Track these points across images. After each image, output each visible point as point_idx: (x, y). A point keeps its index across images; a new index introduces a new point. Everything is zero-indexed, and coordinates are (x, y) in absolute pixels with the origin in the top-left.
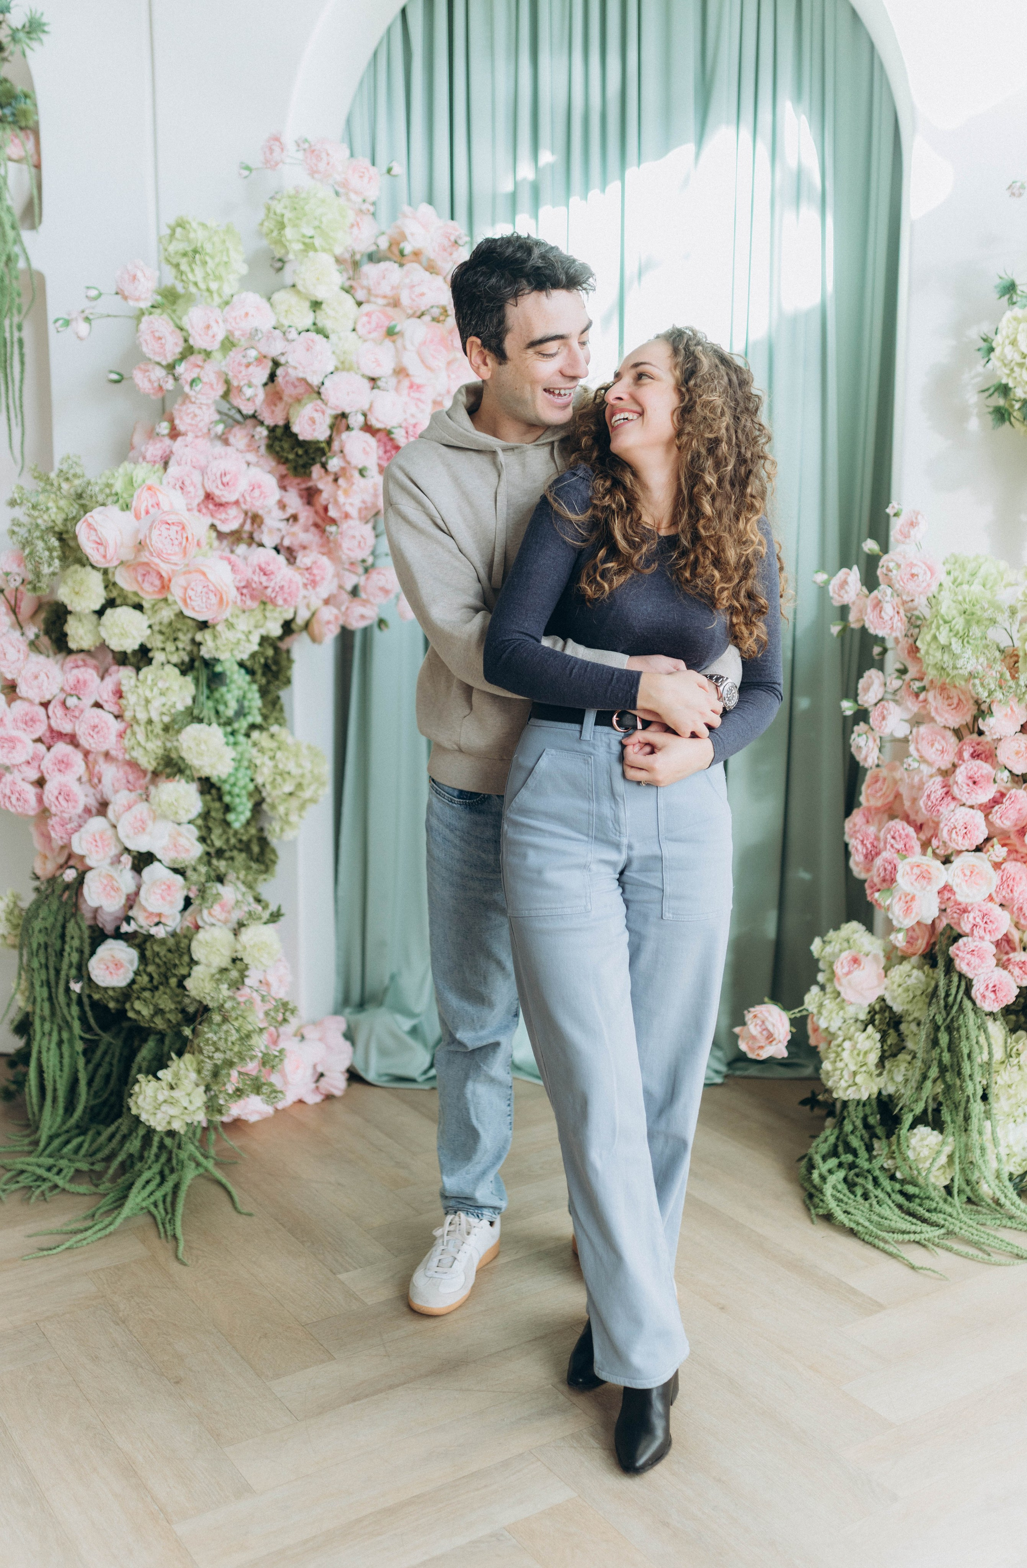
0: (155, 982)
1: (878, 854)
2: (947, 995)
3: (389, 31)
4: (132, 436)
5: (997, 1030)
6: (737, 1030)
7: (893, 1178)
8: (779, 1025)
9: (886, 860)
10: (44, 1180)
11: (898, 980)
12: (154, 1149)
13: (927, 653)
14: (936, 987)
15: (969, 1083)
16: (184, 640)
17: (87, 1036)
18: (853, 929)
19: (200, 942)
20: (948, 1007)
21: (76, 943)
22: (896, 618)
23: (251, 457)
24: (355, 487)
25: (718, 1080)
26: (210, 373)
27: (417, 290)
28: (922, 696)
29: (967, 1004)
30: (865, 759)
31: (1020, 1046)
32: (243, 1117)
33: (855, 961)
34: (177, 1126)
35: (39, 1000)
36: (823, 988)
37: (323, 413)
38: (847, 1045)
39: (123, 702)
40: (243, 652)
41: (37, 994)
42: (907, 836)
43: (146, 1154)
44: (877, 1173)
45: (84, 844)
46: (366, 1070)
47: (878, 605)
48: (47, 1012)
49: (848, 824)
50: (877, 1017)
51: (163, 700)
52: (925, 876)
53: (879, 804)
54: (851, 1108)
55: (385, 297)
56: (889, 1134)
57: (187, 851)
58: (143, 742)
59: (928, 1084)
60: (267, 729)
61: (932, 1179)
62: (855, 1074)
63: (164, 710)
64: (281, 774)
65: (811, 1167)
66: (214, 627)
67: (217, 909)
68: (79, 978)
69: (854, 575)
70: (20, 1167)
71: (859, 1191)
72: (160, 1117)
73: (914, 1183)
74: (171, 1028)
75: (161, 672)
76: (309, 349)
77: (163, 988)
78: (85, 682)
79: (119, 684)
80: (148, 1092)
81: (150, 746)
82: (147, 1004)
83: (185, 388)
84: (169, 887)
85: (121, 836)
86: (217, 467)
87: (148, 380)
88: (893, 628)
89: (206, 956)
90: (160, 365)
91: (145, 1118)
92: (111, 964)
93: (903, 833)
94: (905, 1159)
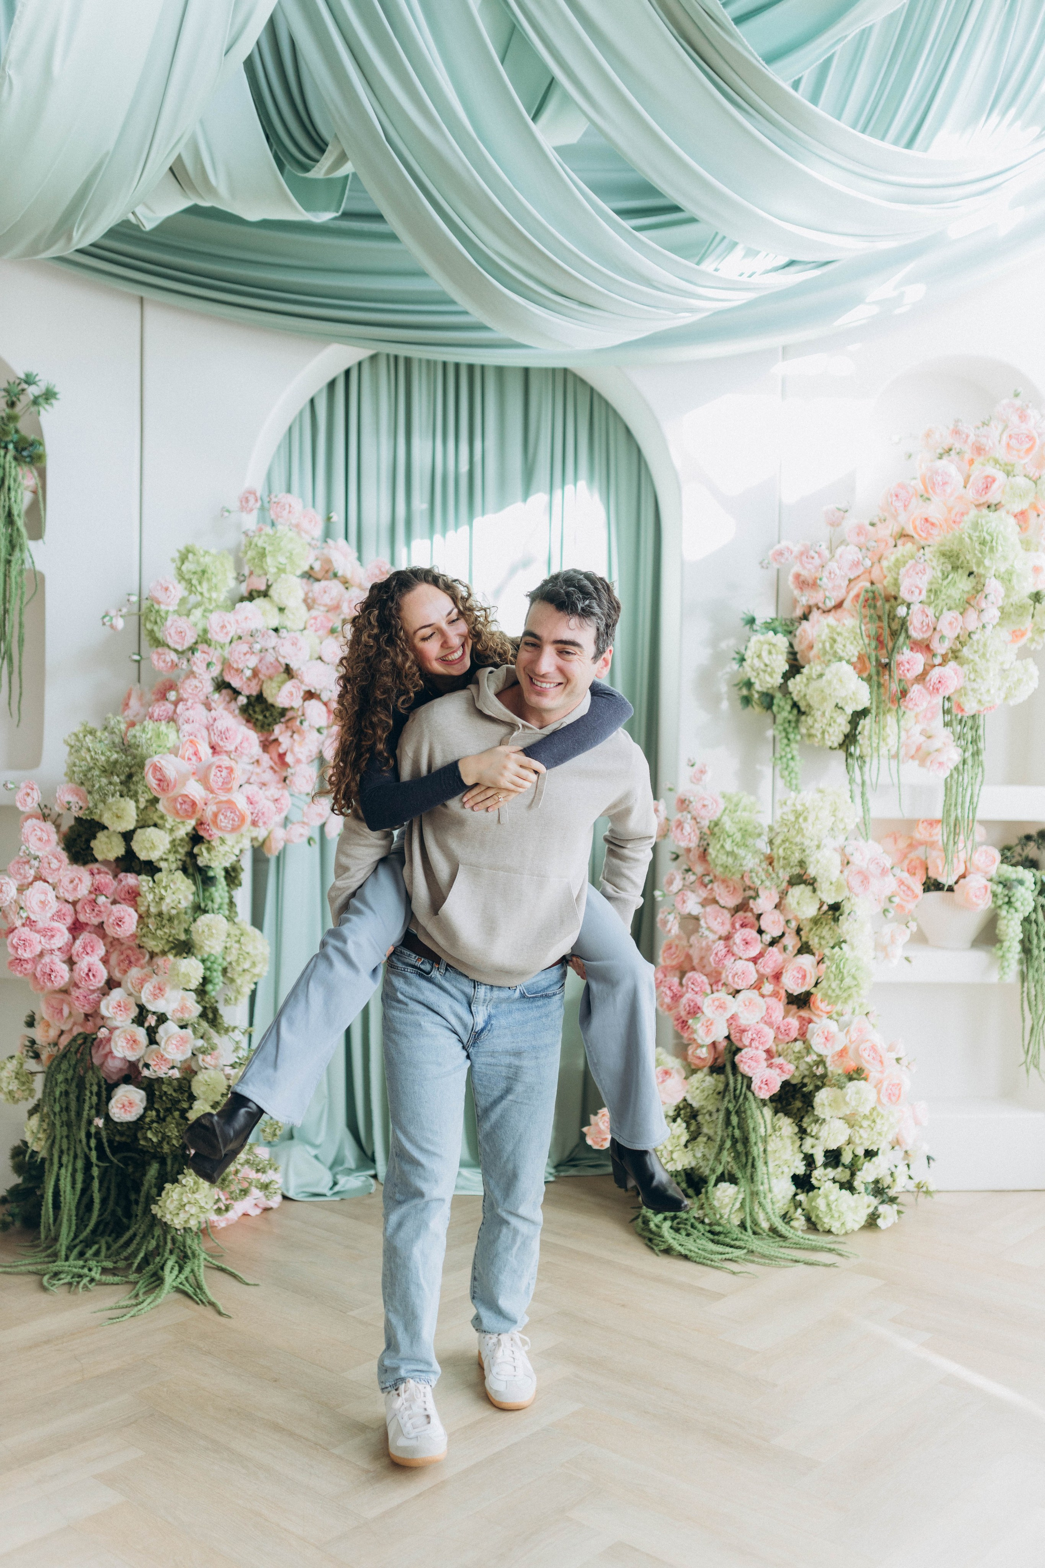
0: (162, 1115)
1: (681, 996)
2: (735, 1090)
3: (301, 413)
5: (768, 1112)
6: (585, 1129)
7: (703, 1222)
9: (689, 1000)
10: (80, 1276)
11: (696, 1085)
12: (169, 1245)
13: (715, 857)
14: (727, 1085)
15: (755, 1148)
16: (184, 851)
17: (101, 1164)
19: (199, 1082)
20: (736, 1098)
21: (95, 1089)
22: (692, 834)
23: (232, 719)
24: (307, 740)
26: (214, 657)
28: (709, 887)
29: (749, 1094)
30: (670, 931)
31: (780, 1123)
33: (666, 1073)
34: (193, 1224)
35: (58, 1137)
37: (299, 688)
39: (138, 899)
41: (58, 1133)
42: (702, 982)
43: (161, 1250)
44: (693, 1221)
45: (110, 1010)
47: (679, 825)
48: (65, 1147)
50: (682, 1112)
51: (174, 897)
52: (722, 1007)
53: (674, 963)
55: (325, 605)
56: (698, 1193)
57: (190, 1011)
58: (153, 931)
59: (725, 1153)
60: (232, 918)
61: (732, 1220)
62: (672, 1152)
63: (172, 905)
64: (243, 955)
65: (646, 1222)
66: (209, 842)
67: (209, 1058)
68: (98, 1114)
70: (55, 1269)
71: (684, 1233)
72: (183, 1216)
73: (719, 1225)
74: (172, 1152)
75: (171, 877)
76: (294, 644)
77: (169, 1119)
78: (107, 885)
79: (138, 886)
80: (175, 1196)
81: (159, 932)
82: (156, 1134)
83: (195, 669)
84: (182, 1039)
85: (144, 1001)
86: (220, 725)
87: (164, 661)
88: (690, 840)
89: (204, 1093)
90: (176, 651)
91: (168, 1218)
92: (126, 1103)
93: (699, 980)
94: (712, 1207)
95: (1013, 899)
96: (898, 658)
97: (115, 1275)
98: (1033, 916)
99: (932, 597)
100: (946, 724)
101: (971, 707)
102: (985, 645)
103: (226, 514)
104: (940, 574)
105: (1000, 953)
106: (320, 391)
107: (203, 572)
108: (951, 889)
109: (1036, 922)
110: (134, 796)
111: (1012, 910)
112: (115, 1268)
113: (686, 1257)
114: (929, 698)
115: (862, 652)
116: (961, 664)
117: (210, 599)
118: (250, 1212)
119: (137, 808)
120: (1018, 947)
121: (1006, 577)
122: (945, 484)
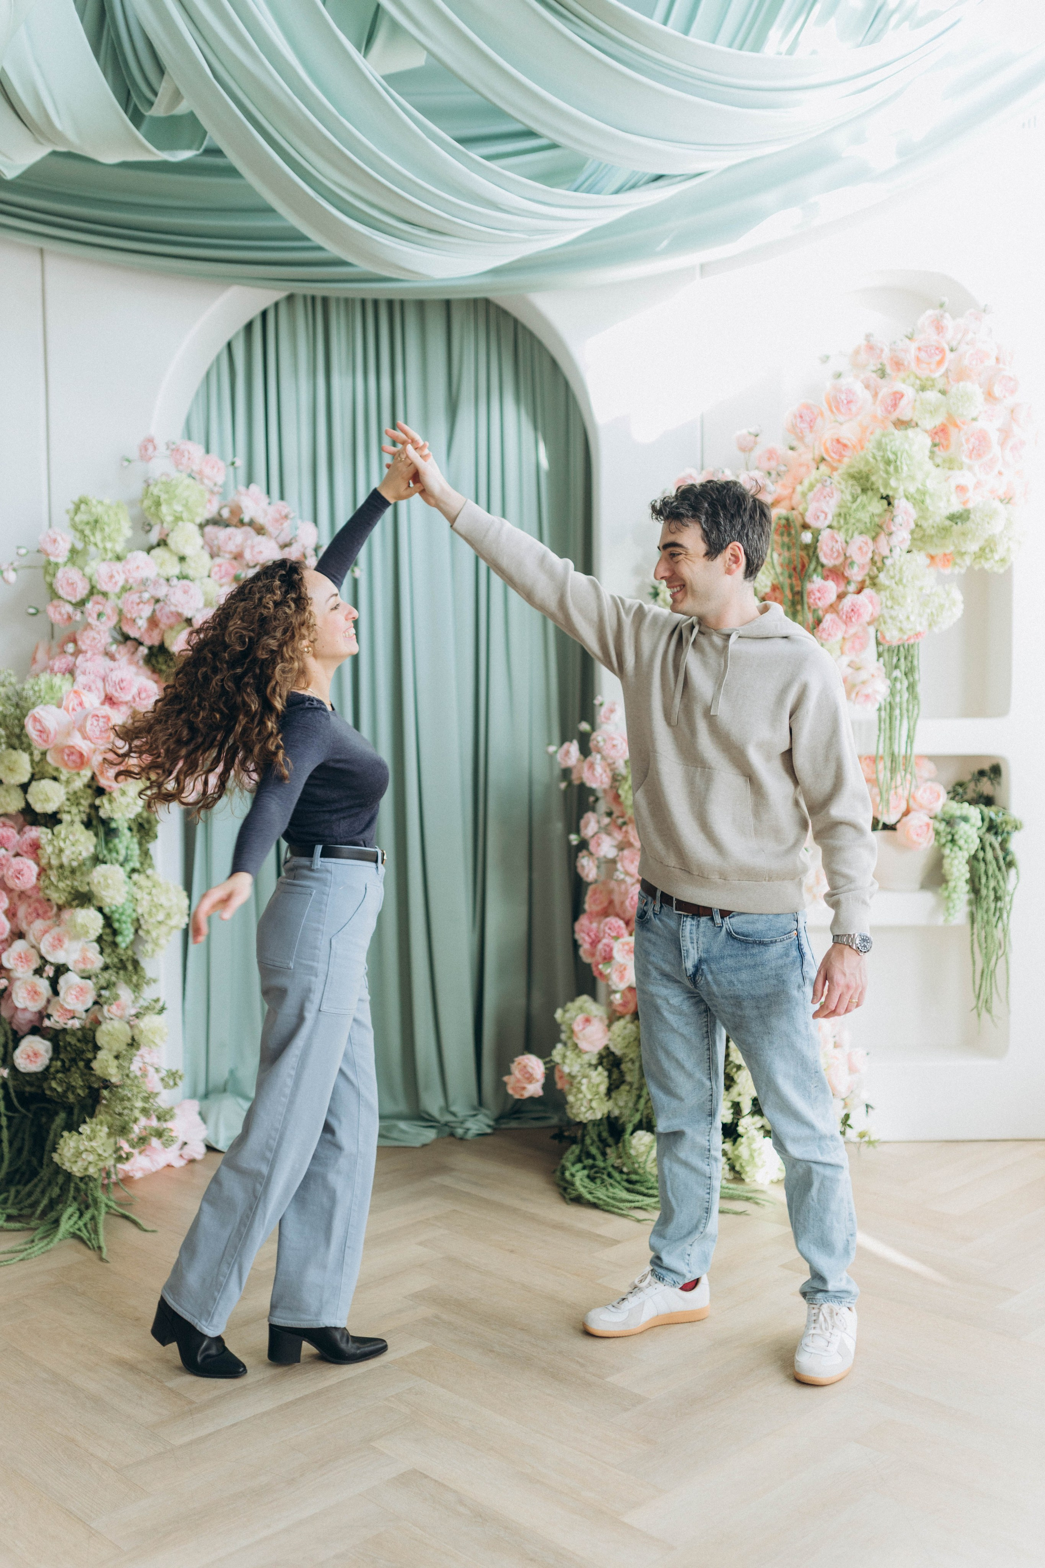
0: (67, 1065)
1: (599, 941)
3: (217, 357)
4: (35, 652)
6: (505, 1079)
7: (621, 1172)
8: (536, 1068)
9: (605, 945)
11: (617, 1032)
12: (72, 1192)
13: (626, 798)
16: (85, 803)
17: (10, 1114)
18: (584, 1000)
19: (103, 1032)
21: (2, 1040)
22: (604, 776)
23: (133, 669)
25: (489, 1131)
26: (109, 608)
27: (256, 550)
28: (624, 829)
30: (587, 876)
32: (131, 1174)
33: (587, 1021)
34: (92, 1171)
36: (565, 1044)
38: (585, 1081)
39: (40, 852)
40: (131, 813)
42: (619, 927)
44: (610, 1169)
45: (12, 961)
46: (217, 1142)
47: (592, 766)
49: (577, 926)
50: (605, 1060)
51: (73, 849)
53: (598, 907)
54: (590, 1127)
55: (231, 552)
56: (617, 1141)
57: (92, 962)
58: (55, 883)
60: (144, 871)
61: (648, 1170)
62: (591, 1100)
63: (73, 857)
64: (155, 907)
65: (564, 1171)
66: (110, 794)
67: (114, 1008)
68: (4, 1065)
69: (574, 748)
71: (597, 1181)
72: (80, 1163)
73: (636, 1172)
74: (79, 1102)
75: (71, 829)
76: (185, 592)
77: (73, 1069)
78: (8, 838)
79: (38, 839)
80: (72, 1144)
81: (61, 885)
82: (60, 1083)
83: (90, 620)
84: (82, 989)
85: (43, 952)
86: (115, 676)
87: (60, 613)
88: (602, 783)
89: (108, 1043)
90: (70, 602)
91: (67, 1166)
92: (31, 1054)
93: (616, 925)
94: (629, 1156)
95: (956, 837)
96: (809, 586)
97: (20, 1222)
98: (981, 854)
99: (842, 521)
100: (880, 655)
101: (893, 636)
102: (901, 569)
103: (126, 464)
104: (849, 498)
105: (946, 894)
106: (237, 334)
107: (96, 522)
108: (891, 828)
109: (984, 860)
110: (28, 748)
111: (956, 849)
112: (20, 1216)
113: (595, 1206)
114: (843, 627)
115: (775, 582)
116: (878, 591)
117: (105, 549)
118: (174, 1164)
119: (32, 761)
120: (966, 888)
121: (917, 496)
122: (849, 402)
